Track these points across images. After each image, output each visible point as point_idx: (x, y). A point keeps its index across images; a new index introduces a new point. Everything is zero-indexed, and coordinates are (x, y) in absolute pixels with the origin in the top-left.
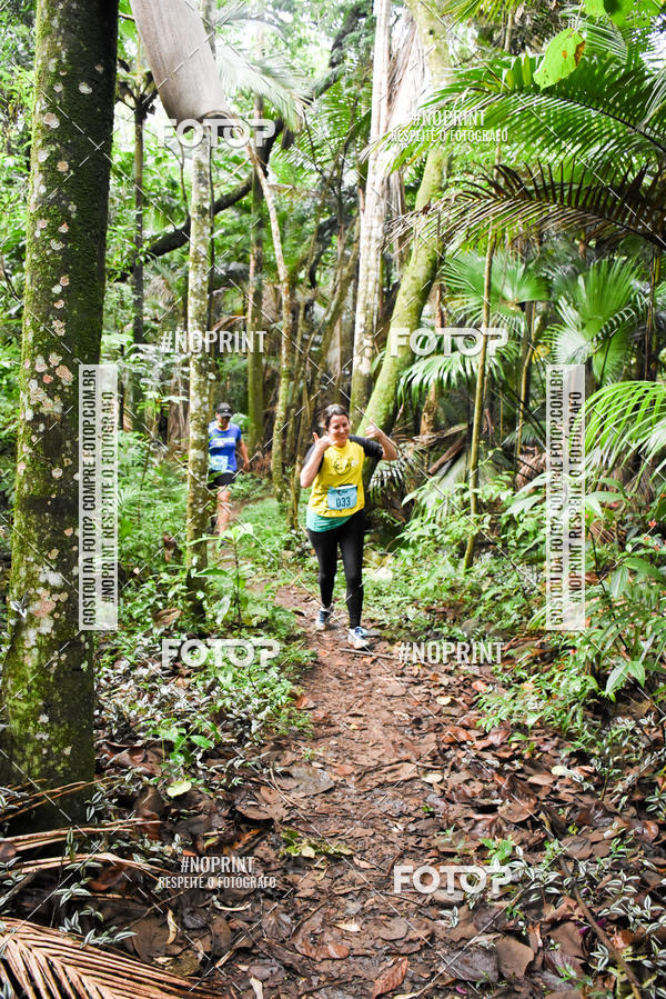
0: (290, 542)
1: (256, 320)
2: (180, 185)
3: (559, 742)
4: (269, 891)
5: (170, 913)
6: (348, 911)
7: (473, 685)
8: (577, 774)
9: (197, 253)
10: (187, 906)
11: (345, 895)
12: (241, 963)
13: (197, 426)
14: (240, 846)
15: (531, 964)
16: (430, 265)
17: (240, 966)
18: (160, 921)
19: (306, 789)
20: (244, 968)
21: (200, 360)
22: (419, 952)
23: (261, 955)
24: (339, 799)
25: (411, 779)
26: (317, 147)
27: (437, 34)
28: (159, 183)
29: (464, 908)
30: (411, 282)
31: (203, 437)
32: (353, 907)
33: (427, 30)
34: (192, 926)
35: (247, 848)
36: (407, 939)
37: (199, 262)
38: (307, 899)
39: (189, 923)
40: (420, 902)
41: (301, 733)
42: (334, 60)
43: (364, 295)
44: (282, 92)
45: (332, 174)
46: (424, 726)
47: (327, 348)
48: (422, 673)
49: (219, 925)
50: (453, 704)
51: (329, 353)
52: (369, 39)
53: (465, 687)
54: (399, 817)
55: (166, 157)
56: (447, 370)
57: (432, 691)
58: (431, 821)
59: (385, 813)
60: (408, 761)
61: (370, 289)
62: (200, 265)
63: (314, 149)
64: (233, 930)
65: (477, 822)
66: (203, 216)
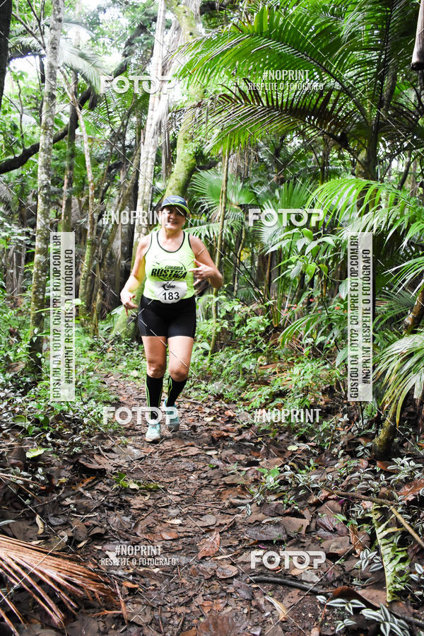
0: (92, 346)
1: (67, 218)
2: (19, 127)
3: (289, 435)
4: (111, 505)
5: (38, 516)
6: (170, 514)
7: (225, 413)
8: (304, 446)
9: (46, 123)
10: (50, 513)
11: (167, 507)
12: (96, 545)
13: (41, 239)
14: (84, 485)
15: (308, 527)
16: (187, 172)
17: (96, 547)
18: (30, 522)
19: (125, 458)
20: (100, 548)
21: (45, 194)
22: (227, 531)
23: (111, 539)
24: (149, 463)
25: (197, 455)
26: (111, 112)
27: (195, 35)
28: (5, 126)
29: (254, 505)
30: (175, 182)
31: (45, 246)
32: (173, 512)
33: (189, 32)
34: (56, 524)
35: (90, 485)
36: (218, 524)
37: (48, 129)
38: (139, 509)
39: (53, 521)
40: (220, 507)
41: (115, 432)
42: (126, 53)
43: (142, 194)
44: (93, 69)
45: (119, 131)
46: (199, 430)
47: (113, 239)
48: (191, 407)
49: (76, 524)
50: (215, 420)
51: (114, 243)
52: (149, 41)
53: (221, 414)
54: (194, 471)
55: (10, 110)
56: (199, 234)
57: (200, 415)
58: (216, 470)
59: (183, 469)
60: (192, 446)
61: (146, 190)
62: (48, 132)
63: (109, 113)
64: (87, 527)
65: (247, 471)
66: (52, 100)
